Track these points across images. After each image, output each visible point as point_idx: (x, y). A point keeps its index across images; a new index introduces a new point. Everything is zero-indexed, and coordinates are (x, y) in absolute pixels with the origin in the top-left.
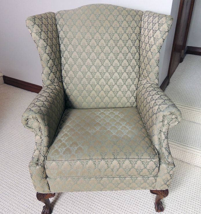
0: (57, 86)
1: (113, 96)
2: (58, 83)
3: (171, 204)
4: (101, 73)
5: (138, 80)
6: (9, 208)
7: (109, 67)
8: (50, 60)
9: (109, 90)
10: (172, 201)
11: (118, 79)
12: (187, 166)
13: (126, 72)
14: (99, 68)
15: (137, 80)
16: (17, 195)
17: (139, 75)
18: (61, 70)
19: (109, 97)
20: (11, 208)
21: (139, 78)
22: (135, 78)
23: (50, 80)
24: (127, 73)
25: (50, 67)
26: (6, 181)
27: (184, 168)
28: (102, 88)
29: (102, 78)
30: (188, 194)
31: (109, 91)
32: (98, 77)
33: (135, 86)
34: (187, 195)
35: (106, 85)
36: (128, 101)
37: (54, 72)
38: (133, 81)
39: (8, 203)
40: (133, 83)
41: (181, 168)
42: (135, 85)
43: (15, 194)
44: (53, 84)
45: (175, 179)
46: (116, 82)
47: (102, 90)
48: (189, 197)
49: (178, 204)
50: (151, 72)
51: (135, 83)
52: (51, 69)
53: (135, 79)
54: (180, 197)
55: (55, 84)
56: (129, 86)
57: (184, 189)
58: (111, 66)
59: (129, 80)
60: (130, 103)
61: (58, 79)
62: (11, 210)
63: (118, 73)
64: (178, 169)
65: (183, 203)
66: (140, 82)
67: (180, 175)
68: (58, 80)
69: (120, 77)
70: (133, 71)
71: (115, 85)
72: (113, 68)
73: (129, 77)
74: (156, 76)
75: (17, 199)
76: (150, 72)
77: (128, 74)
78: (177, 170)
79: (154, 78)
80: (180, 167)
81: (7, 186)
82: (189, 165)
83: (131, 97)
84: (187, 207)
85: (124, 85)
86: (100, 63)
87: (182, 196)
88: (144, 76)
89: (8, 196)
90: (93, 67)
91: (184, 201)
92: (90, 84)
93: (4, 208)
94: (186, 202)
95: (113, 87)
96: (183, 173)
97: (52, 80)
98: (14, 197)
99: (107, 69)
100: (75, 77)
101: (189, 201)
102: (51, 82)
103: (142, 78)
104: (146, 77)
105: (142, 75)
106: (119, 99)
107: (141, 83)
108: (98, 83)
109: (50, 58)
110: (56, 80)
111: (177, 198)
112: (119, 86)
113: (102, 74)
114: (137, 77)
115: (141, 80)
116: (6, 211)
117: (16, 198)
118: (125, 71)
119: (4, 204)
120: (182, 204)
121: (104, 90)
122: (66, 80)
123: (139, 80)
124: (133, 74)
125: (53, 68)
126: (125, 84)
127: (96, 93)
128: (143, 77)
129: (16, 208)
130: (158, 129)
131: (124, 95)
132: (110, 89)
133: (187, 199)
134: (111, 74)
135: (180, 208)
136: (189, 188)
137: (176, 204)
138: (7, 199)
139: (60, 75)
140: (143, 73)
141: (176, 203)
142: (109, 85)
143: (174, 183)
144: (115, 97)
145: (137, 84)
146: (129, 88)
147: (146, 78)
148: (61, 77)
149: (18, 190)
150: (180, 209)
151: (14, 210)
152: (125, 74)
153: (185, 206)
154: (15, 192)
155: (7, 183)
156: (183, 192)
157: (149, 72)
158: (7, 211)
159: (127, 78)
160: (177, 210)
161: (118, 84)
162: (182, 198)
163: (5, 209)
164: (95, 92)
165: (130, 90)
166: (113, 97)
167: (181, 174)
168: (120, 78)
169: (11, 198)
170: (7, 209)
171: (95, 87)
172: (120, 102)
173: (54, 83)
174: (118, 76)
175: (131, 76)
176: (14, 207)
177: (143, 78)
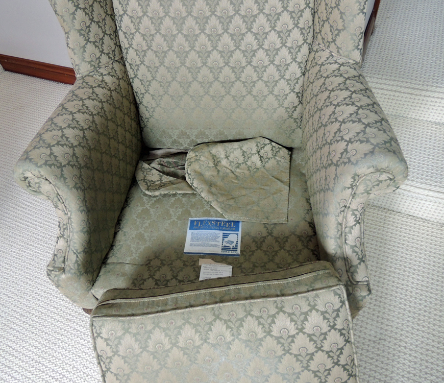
0: (109, 74)
1: (244, 94)
2: (111, 66)
3: (398, 321)
4: (212, 35)
5: (309, 49)
6: (75, 364)
7: (231, 17)
8: (76, 10)
9: (233, 79)
10: (399, 313)
11: (255, 51)
12: (424, 226)
13: (275, 30)
14: (204, 24)
15: (305, 49)
16: (84, 334)
17: (311, 35)
18: (116, 32)
19: (233, 97)
20: (78, 364)
21: (311, 46)
22: (300, 44)
23: (89, 62)
24: (279, 33)
25: (82, 30)
26: (56, 306)
27: (419, 233)
28: (216, 74)
29: (215, 51)
30: (431, 293)
31: (233, 83)
32: (203, 48)
33: (300, 67)
34: (431, 295)
35: (224, 66)
36: (281, 105)
37: (96, 42)
38: (294, 54)
39: (70, 353)
40: (294, 60)
41: (412, 233)
42: (299, 63)
43: (79, 332)
44: (97, 71)
45: (401, 261)
46: (249, 57)
47: (216, 79)
48: (436, 299)
49: (414, 318)
50: (343, 30)
51: (299, 60)
52: (84, 35)
53: (300, 47)
54: (415, 303)
55: (101, 71)
56: (282, 68)
57: (423, 283)
58: (235, 15)
59: (284, 52)
60: (286, 108)
61: (111, 56)
62: (79, 367)
63: (255, 34)
64: (404, 237)
65: (424, 316)
66: (313, 54)
67: (411, 251)
68: (109, 58)
69: (261, 44)
70: (296, 25)
71: (247, 66)
72: (242, 20)
73: (284, 44)
74: (357, 41)
75: (86, 342)
76: (339, 31)
77: (282, 35)
78: (404, 239)
79: (351, 47)
80: (410, 230)
81: (61, 316)
82: (428, 223)
83: (287, 95)
84: (434, 325)
85: (269, 65)
86: (207, 9)
87: (421, 300)
88: (323, 39)
89: (66, 339)
90: (190, 22)
91: (425, 311)
92: (185, 66)
93: (64, 364)
94: (430, 313)
95: (243, 71)
96: (417, 244)
97: (92, 61)
98: (79, 339)
99: (225, 24)
100: (150, 50)
101: (436, 310)
102: (91, 65)
103: (319, 44)
104: (329, 42)
105: (319, 35)
106: (258, 101)
107: (314, 58)
108: (205, 64)
109: (75, 6)
110: (104, 59)
111: (410, 306)
112: (258, 70)
113: (214, 38)
114: (305, 41)
115: (317, 51)
116: (69, 370)
117: (82, 340)
118: (273, 28)
119: (62, 356)
120: (422, 317)
121: (221, 79)
122: (131, 56)
123: (311, 50)
124: (296, 34)
125: (90, 31)
126: (272, 62)
127: (202, 86)
128: (321, 42)
129: (88, 363)
130: (339, 203)
131: (271, 90)
132: (236, 77)
133: (430, 305)
134: (235, 38)
135: (418, 327)
136: (433, 279)
137: (409, 319)
138: (67, 345)
139: (116, 44)
140: (321, 31)
141: (409, 317)
142: (232, 68)
143: (400, 270)
144: (247, 95)
145: (304, 62)
146: (283, 71)
147: (328, 46)
148: (117, 49)
149: (84, 323)
150: (418, 330)
151: (85, 368)
152: (273, 36)
153: (429, 323)
154: (79, 328)
155: (59, 310)
156: (422, 290)
157: (337, 29)
158: (72, 370)
159: (278, 45)
160: (412, 334)
161: (254, 64)
162: (420, 304)
163: (68, 366)
164: (200, 86)
165: (287, 77)
166: (244, 96)
167: (412, 247)
168: (261, 46)
169: (73, 342)
170: (71, 367)
171: (199, 72)
172: (260, 106)
173: (100, 68)
174: (255, 43)
175: (290, 40)
176: (82, 360)
177: (322, 46)
